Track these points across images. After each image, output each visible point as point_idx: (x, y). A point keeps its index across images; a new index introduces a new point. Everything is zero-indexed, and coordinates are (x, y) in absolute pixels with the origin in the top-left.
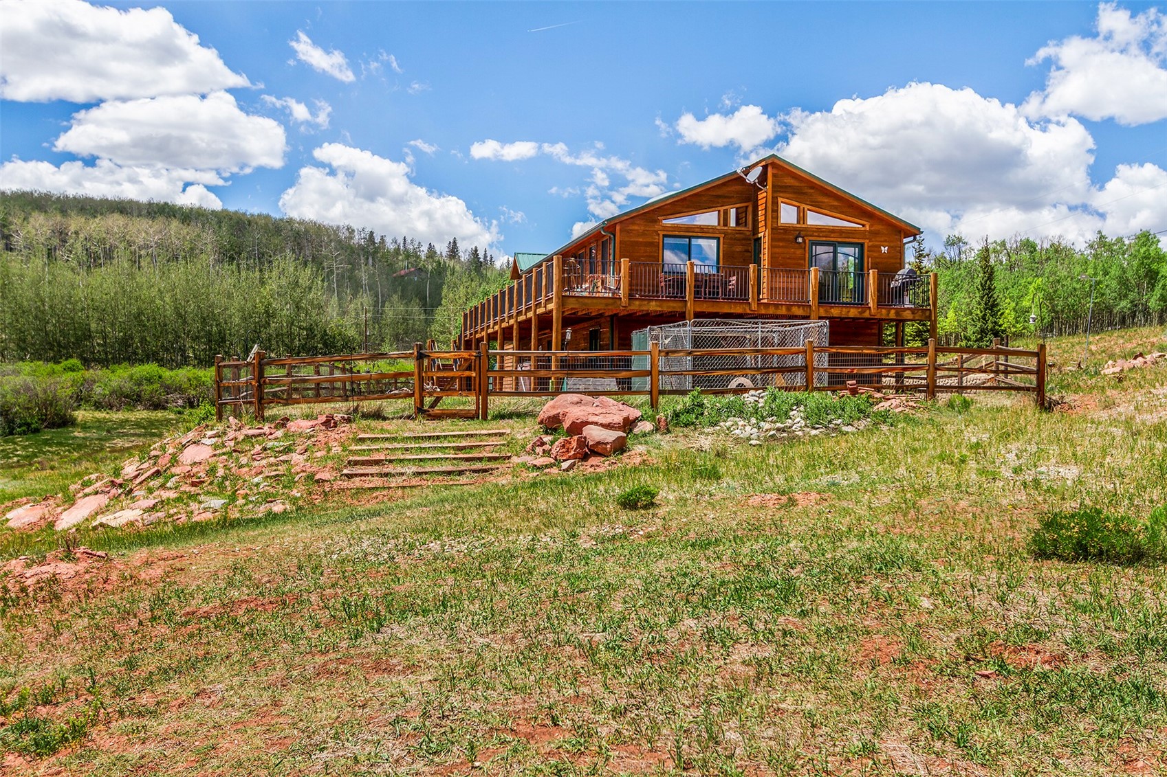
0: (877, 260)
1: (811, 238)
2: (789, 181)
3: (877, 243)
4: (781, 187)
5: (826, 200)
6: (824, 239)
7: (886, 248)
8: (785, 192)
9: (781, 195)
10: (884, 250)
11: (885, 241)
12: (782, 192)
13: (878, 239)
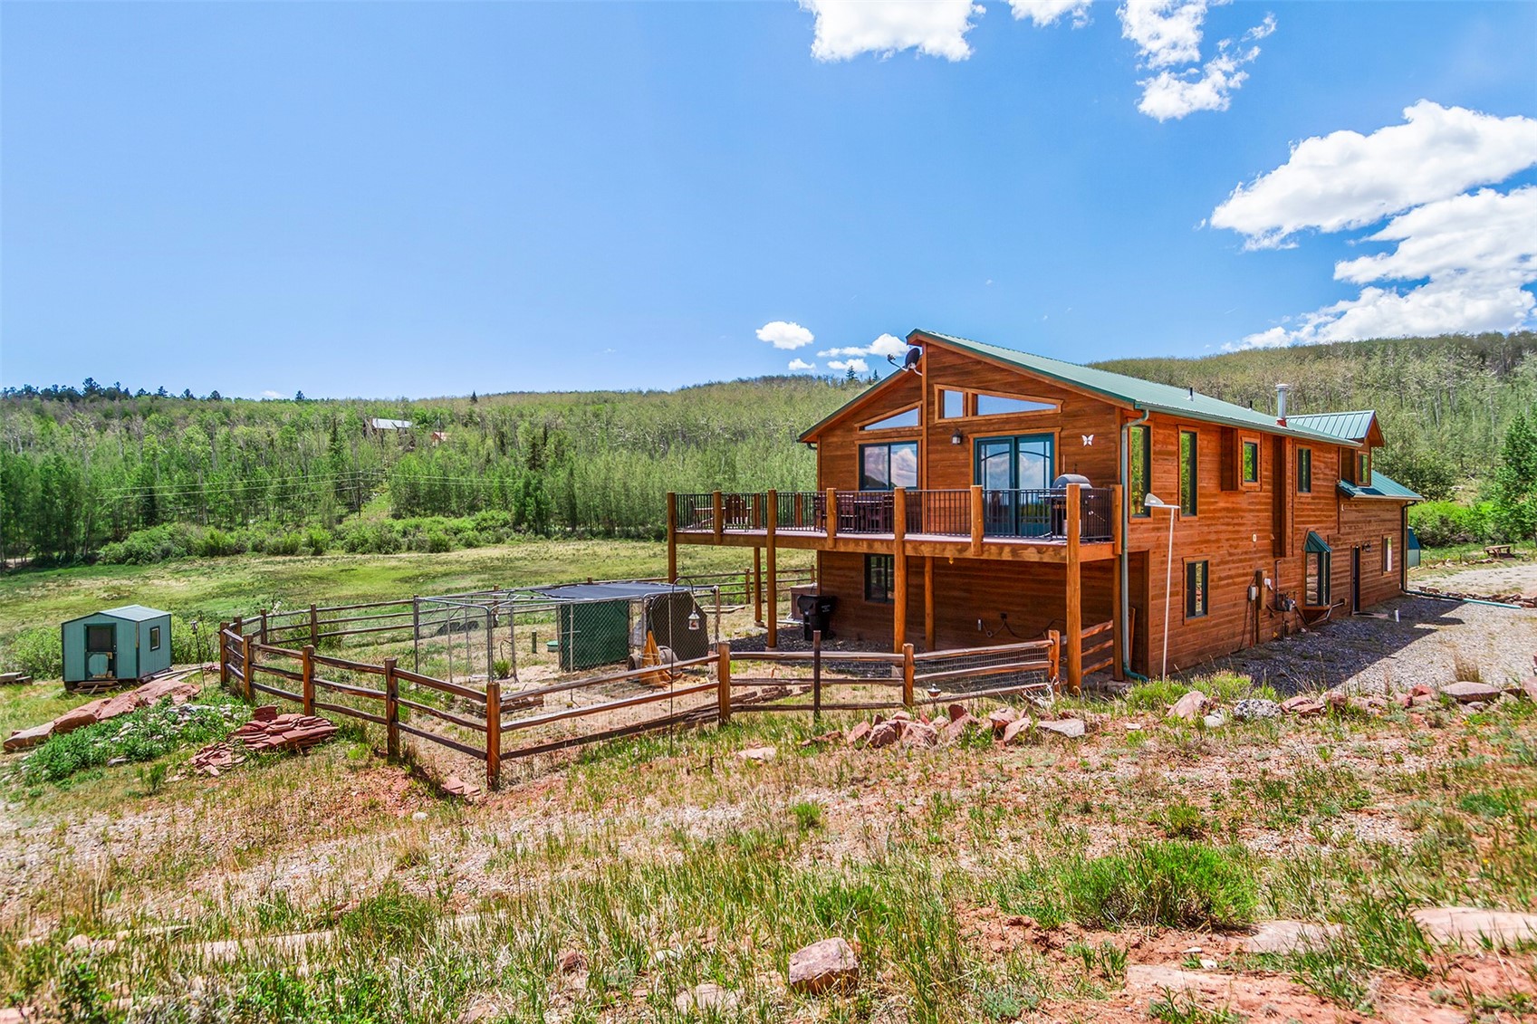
0: (1077, 457)
1: (976, 435)
2: (949, 360)
3: (1077, 431)
4: (939, 369)
5: (998, 377)
6: (995, 434)
7: (1091, 437)
8: (944, 376)
9: (939, 380)
10: (1088, 440)
11: (1090, 426)
12: (940, 376)
13: (1079, 424)
